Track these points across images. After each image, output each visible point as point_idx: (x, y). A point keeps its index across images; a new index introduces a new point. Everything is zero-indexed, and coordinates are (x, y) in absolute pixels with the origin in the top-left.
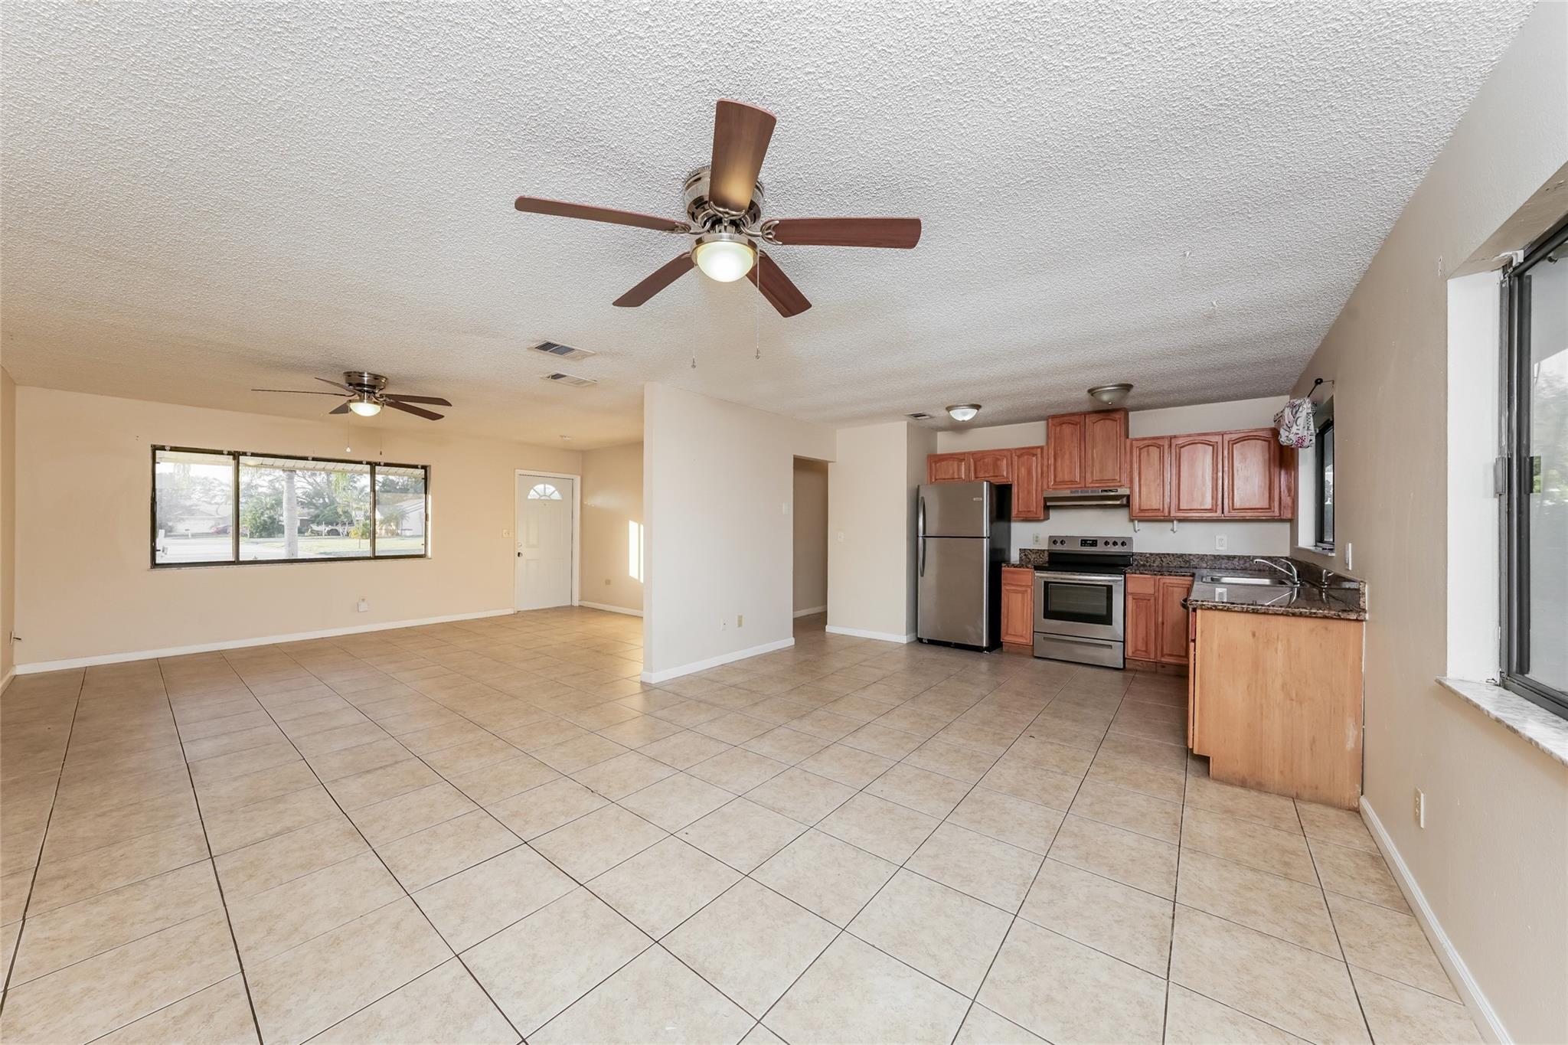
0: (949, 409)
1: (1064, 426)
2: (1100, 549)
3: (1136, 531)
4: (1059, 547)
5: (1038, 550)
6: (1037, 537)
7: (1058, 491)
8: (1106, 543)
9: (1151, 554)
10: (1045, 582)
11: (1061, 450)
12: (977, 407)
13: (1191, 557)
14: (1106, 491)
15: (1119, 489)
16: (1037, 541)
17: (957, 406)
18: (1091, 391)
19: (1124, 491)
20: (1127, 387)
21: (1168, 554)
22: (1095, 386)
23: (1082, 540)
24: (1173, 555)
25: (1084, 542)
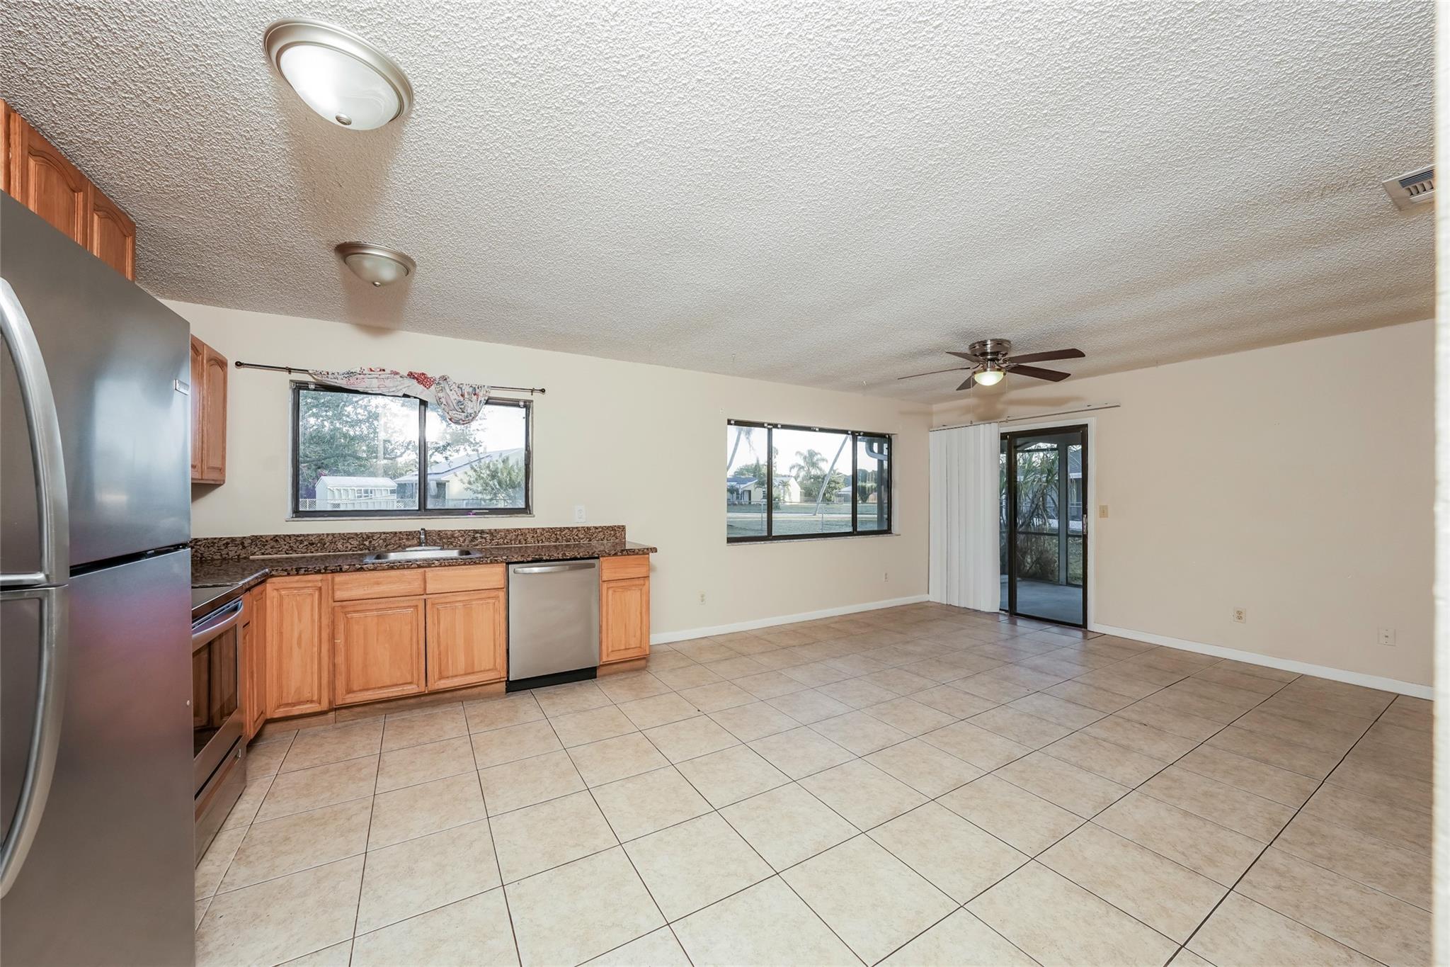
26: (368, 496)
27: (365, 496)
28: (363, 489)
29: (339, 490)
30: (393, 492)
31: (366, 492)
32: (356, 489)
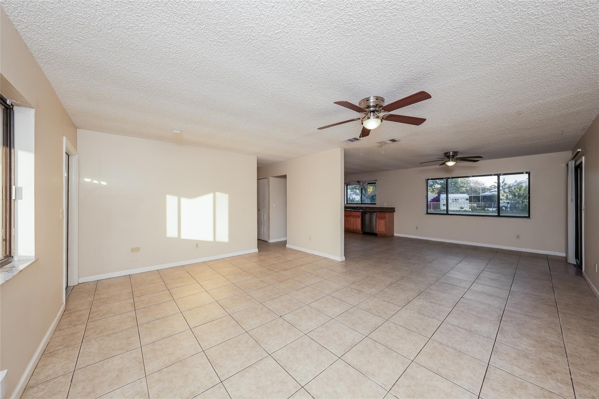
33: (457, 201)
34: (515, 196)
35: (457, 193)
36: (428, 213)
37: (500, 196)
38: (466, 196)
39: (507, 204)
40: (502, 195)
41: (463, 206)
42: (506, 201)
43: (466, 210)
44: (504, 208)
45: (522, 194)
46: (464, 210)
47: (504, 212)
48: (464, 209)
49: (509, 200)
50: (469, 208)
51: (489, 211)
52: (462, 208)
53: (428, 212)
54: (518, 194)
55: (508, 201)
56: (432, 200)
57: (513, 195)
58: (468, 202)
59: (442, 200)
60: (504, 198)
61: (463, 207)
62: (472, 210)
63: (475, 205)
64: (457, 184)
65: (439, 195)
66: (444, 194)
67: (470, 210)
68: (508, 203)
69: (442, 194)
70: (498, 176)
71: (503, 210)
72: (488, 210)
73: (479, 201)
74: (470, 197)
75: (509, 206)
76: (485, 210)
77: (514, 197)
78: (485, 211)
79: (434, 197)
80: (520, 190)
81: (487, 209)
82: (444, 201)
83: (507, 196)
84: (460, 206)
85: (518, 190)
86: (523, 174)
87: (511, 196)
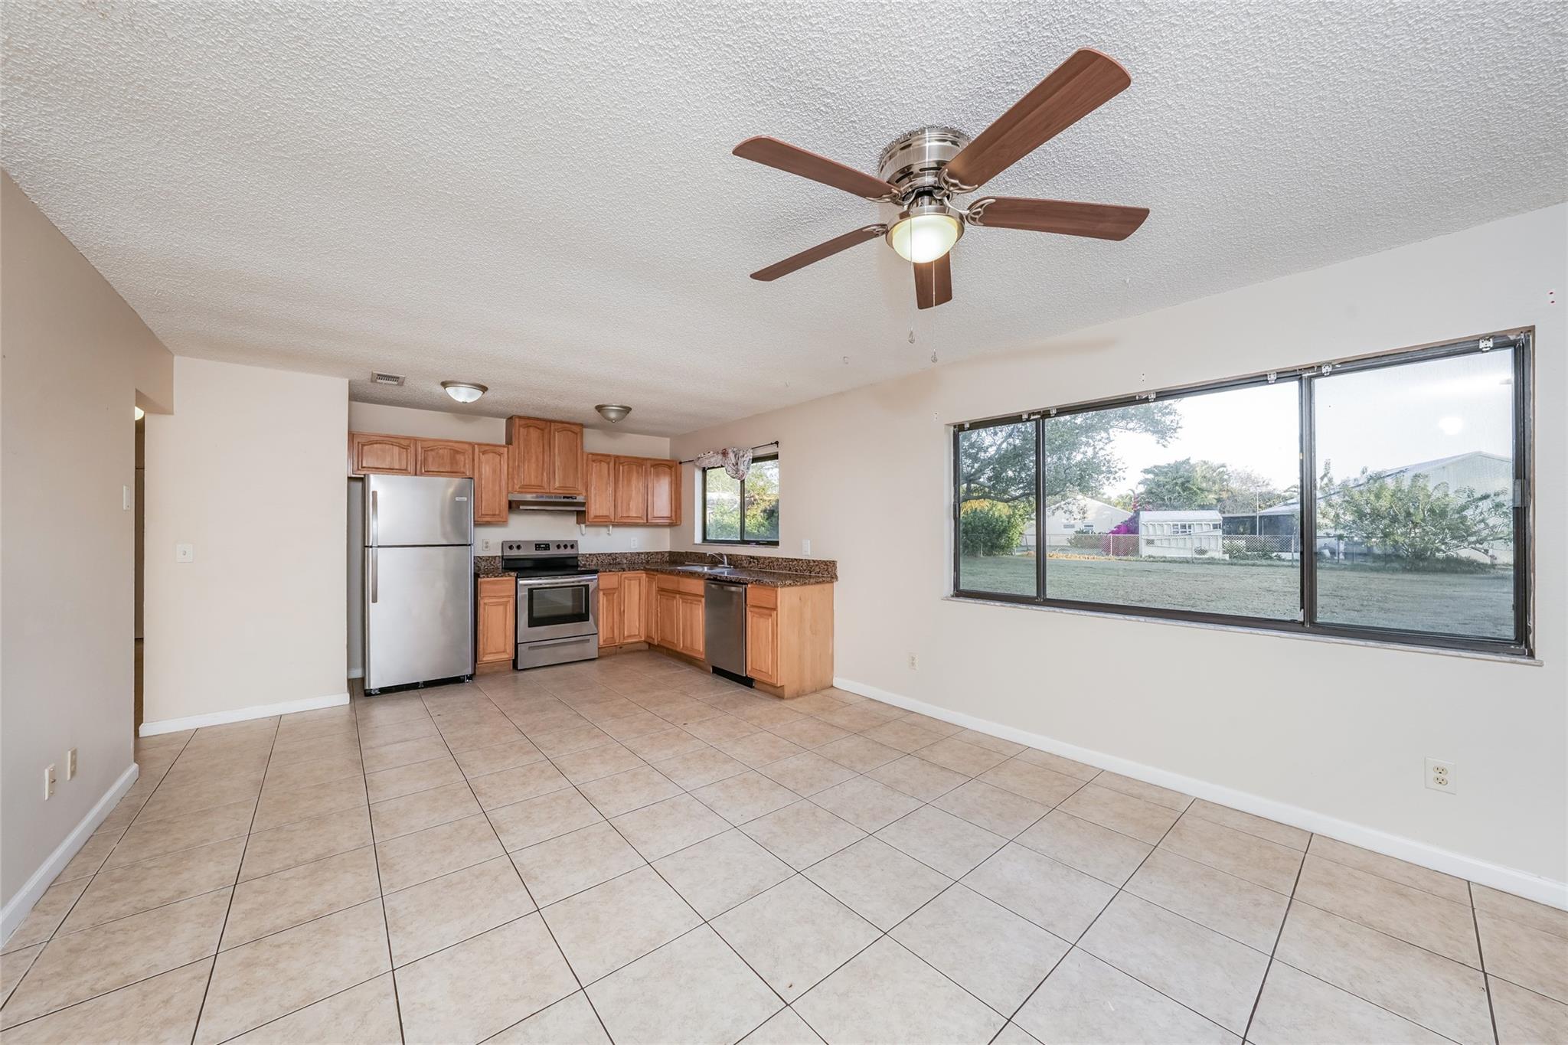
0: (445, 384)
1: (531, 429)
2: (553, 552)
3: (582, 535)
4: (515, 553)
5: (489, 557)
6: (487, 543)
7: (524, 495)
8: (559, 547)
9: (590, 555)
10: (529, 589)
11: (528, 453)
12: (484, 389)
13: (617, 555)
14: (568, 498)
15: (578, 498)
16: (487, 547)
17: (460, 383)
18: (599, 408)
19: (580, 499)
20: (628, 410)
21: (602, 554)
22: (605, 403)
23: (536, 545)
24: (605, 554)
25: (538, 546)
26: (1186, 532)
27: (1182, 532)
28: (1179, 523)
29: (1154, 525)
30: (1215, 527)
31: (1184, 526)
32: (1171, 524)
33: (1188, 530)
34: (1361, 515)
35: (1190, 508)
36: (959, 593)
37: (1318, 515)
38: (1215, 516)
39: (1336, 542)
40: (1321, 513)
41: (1205, 546)
42: (1332, 532)
43: (1212, 558)
44: (1327, 552)
45: (1384, 509)
46: (1209, 559)
47: (1328, 566)
48: (1206, 556)
49: (1344, 528)
50: (1224, 553)
51: (1284, 560)
52: (1203, 552)
53: (962, 588)
54: (1373, 509)
55: (1340, 532)
56: (1119, 527)
57: (1356, 511)
58: (1221, 534)
59: (1144, 527)
60: (1326, 521)
61: (1207, 548)
62: (1230, 557)
63: (1242, 543)
64: (1191, 482)
65: (1137, 513)
66: (1150, 510)
67: (1227, 557)
68: (1340, 537)
69: (1146, 510)
70: (1301, 379)
71: (1324, 556)
72: (1279, 558)
73: (1253, 532)
74: (1228, 521)
75: (1342, 547)
76: (1271, 558)
77: (1360, 519)
78: (1269, 562)
79: (1123, 520)
80: (1378, 497)
81: (1275, 554)
82: (1148, 532)
83: (1337, 516)
84: (1197, 545)
85: (1372, 498)
86: (1478, 350)
87: (1349, 517)
